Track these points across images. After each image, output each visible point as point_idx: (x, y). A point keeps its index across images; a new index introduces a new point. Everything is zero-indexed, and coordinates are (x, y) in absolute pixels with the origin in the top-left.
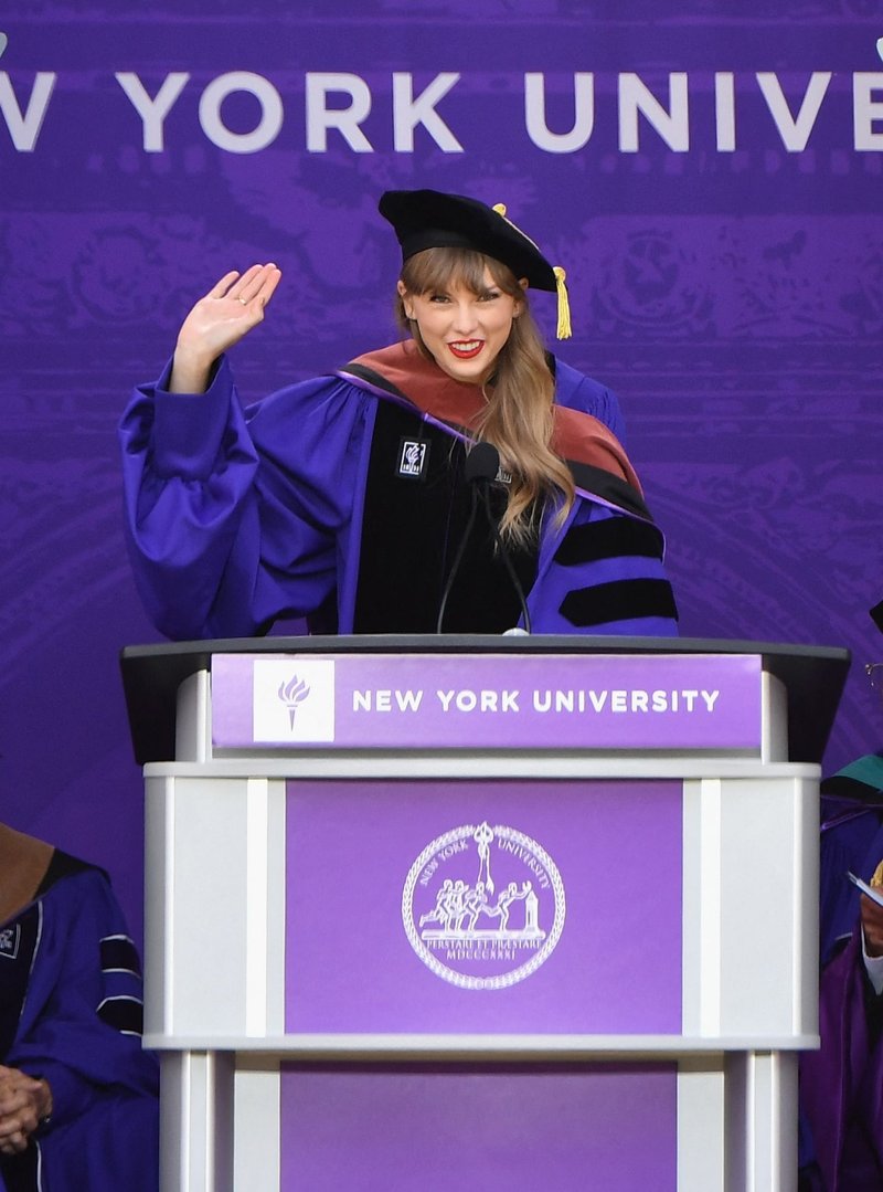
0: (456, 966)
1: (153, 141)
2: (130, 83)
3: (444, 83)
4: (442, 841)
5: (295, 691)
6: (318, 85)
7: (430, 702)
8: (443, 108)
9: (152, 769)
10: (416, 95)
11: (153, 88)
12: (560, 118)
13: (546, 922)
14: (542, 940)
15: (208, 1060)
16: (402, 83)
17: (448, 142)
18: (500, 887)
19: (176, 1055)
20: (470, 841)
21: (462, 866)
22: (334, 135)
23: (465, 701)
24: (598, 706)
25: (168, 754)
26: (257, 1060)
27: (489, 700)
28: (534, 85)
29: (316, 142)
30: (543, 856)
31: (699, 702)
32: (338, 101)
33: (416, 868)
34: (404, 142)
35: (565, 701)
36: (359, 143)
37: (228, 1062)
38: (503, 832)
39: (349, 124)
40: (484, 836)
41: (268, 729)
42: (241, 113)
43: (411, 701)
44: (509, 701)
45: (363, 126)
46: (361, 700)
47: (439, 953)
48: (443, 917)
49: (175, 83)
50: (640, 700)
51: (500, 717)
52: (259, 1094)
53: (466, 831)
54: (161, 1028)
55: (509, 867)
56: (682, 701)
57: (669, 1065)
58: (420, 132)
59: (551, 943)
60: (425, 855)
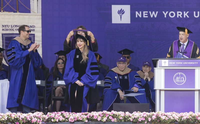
0: (177, 83)
1: (165, 17)
2: (164, 12)
3: (188, 12)
4: (177, 74)
5: (165, 62)
6: (178, 12)
7: (176, 63)
8: (187, 14)
9: (154, 68)
10: (185, 13)
11: (165, 13)
12: (197, 15)
13: (184, 80)
14: (184, 81)
15: (159, 90)
16: (185, 12)
17: (188, 17)
18: (181, 77)
19: (156, 90)
20: (179, 74)
21: (178, 76)
22: (179, 16)
23: (178, 63)
24: (188, 63)
25: (156, 67)
26: (163, 90)
27: (180, 63)
28: (195, 12)
29: (178, 17)
30: (184, 75)
31: (196, 63)
32: (179, 14)
33: (175, 76)
34: (185, 17)
35: (186, 63)
36: (181, 17)
37: (160, 90)
38: (181, 73)
39: (180, 15)
40: (180, 73)
41: (163, 65)
42: (172, 14)
43: (174, 63)
44: (182, 63)
45: (181, 16)
46: (170, 63)
47: (176, 82)
48: (176, 79)
49: (167, 12)
50: (192, 63)
51: (181, 64)
52: (163, 93)
53: (178, 73)
54: (155, 88)
55: (182, 76)
56: (195, 63)
57: (194, 91)
58: (186, 16)
59: (185, 81)
60: (175, 75)
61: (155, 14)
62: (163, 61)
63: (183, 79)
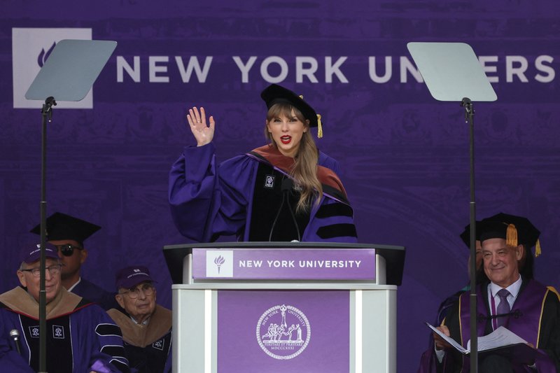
0: (272, 351)
1: (245, 79)
2: (237, 60)
3: (342, 60)
4: (270, 310)
5: (220, 260)
6: (300, 60)
7: (265, 264)
8: (342, 68)
9: (174, 286)
10: (333, 63)
11: (245, 62)
12: (381, 71)
13: (304, 338)
14: (302, 343)
16: (328, 60)
17: (343, 79)
21: (276, 319)
22: (305, 77)
23: (276, 264)
24: (321, 266)
25: (181, 282)
27: (284, 263)
28: (372, 60)
29: (299, 80)
30: (303, 315)
31: (354, 264)
32: (307, 66)
33: (261, 319)
34: (329, 79)
35: (309, 264)
36: (314, 80)
38: (289, 307)
39: (310, 73)
40: (283, 309)
41: (211, 273)
43: (258, 264)
44: (291, 264)
45: (316, 74)
46: (242, 264)
47: (269, 348)
48: (270, 336)
49: (252, 60)
50: (335, 264)
51: (288, 269)
53: (278, 307)
55: (292, 319)
56: (349, 264)
58: (334, 76)
59: (306, 344)
60: (264, 315)
61: (202, 65)
62: (212, 254)
63: (300, 332)
